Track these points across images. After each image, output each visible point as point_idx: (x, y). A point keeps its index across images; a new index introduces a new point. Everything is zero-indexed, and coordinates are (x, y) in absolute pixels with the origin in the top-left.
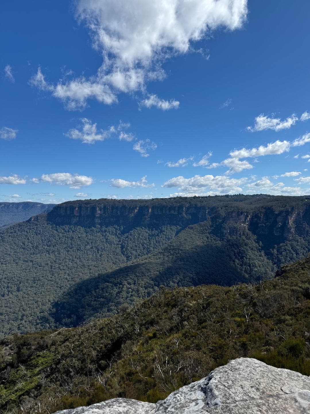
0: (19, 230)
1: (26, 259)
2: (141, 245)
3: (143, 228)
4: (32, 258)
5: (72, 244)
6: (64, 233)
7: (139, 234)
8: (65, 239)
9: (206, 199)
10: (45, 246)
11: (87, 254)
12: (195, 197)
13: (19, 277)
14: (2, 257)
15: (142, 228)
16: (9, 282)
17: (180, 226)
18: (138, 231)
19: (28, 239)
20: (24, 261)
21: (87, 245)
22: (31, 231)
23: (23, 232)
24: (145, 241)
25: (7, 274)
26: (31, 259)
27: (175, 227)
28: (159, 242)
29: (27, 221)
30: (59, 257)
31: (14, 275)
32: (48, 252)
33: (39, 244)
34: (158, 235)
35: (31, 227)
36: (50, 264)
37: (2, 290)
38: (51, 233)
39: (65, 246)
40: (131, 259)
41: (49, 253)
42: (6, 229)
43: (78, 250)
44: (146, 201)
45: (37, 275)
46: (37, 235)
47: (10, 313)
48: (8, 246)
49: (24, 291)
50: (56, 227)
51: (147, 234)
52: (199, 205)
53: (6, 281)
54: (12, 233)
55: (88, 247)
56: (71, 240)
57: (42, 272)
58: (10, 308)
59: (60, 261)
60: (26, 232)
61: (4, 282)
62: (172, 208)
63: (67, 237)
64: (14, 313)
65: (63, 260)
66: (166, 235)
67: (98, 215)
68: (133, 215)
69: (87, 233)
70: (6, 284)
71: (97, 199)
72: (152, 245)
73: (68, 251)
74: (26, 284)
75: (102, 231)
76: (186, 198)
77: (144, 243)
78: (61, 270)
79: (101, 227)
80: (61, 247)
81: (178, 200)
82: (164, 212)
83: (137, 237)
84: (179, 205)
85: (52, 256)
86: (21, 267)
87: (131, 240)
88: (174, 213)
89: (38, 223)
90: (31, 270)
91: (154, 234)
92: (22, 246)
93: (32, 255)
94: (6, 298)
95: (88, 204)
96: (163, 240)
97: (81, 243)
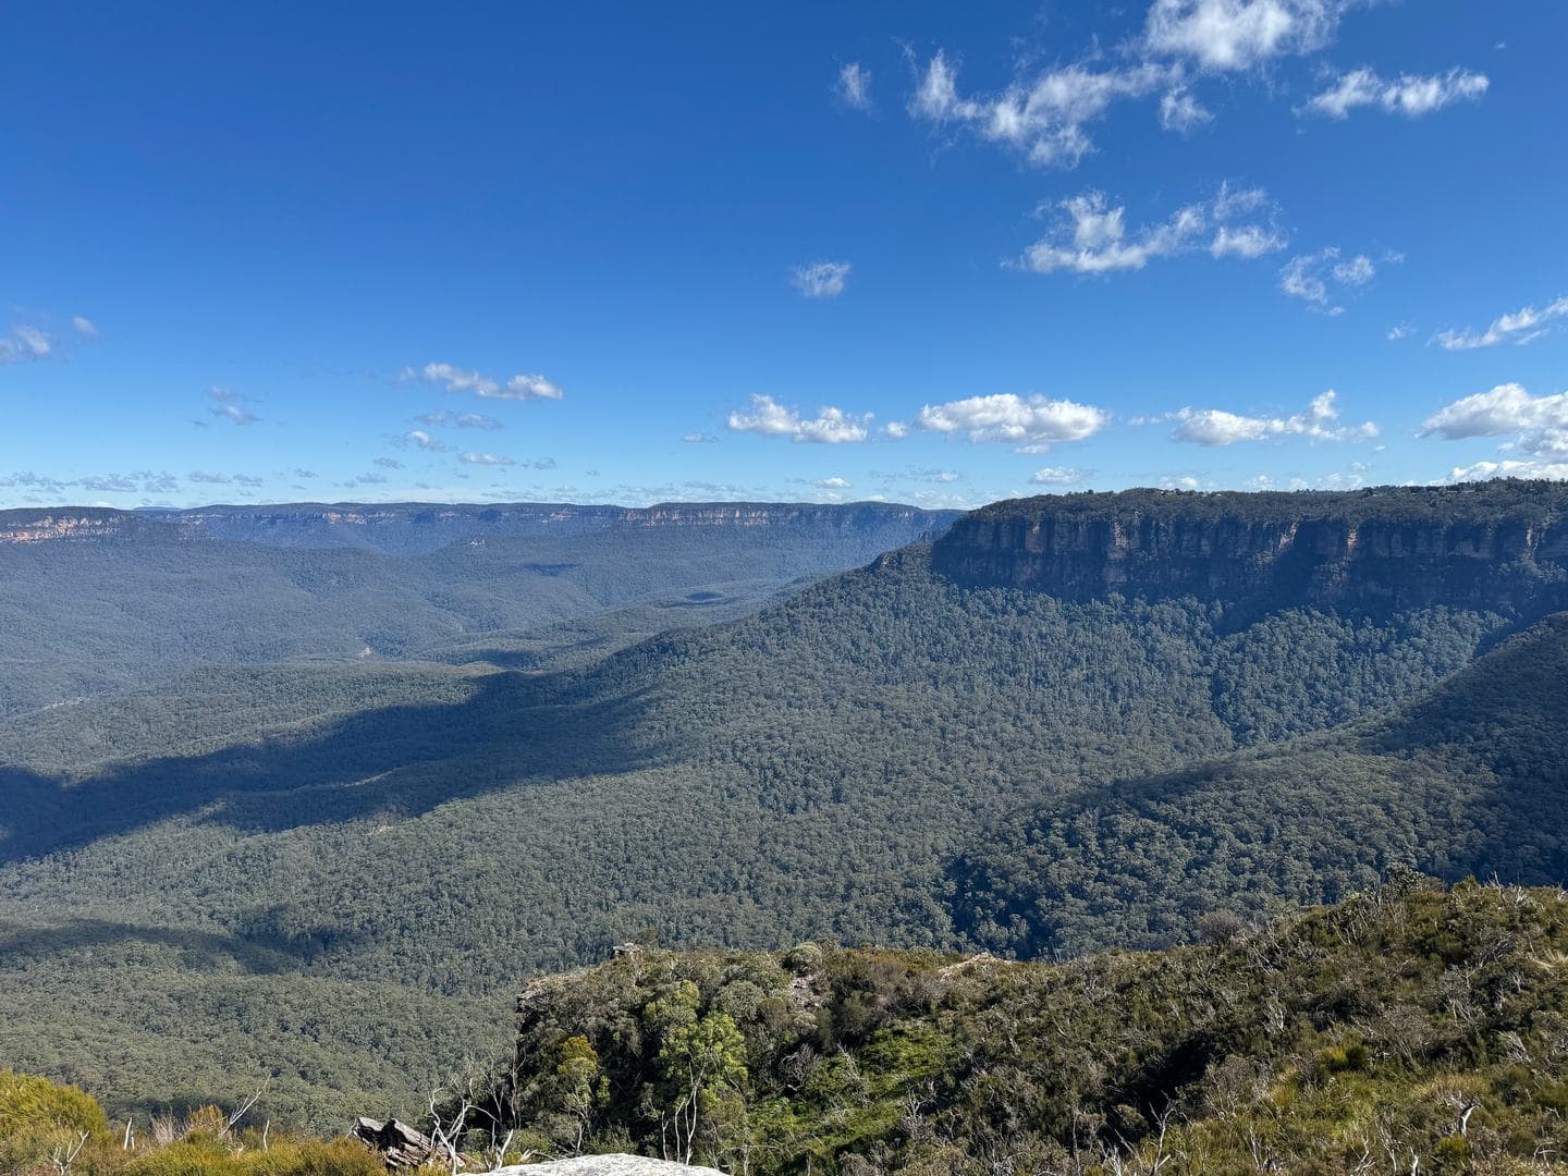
0: (841, 597)
1: (861, 697)
2: (1300, 684)
3: (1317, 613)
4: (881, 694)
5: (1014, 659)
6: (990, 617)
7: (1295, 636)
8: (992, 639)
10: (925, 656)
11: (1071, 700)
13: (840, 756)
15: (1311, 617)
16: (809, 769)
17: (1504, 614)
18: (1289, 626)
19: (870, 630)
20: (857, 703)
21: (1071, 667)
22: (878, 602)
23: (854, 606)
24: (1321, 671)
25: (805, 741)
26: (877, 699)
27: (1475, 616)
28: (1390, 680)
29: (866, 569)
30: (970, 700)
31: (823, 745)
32: (933, 681)
33: (904, 649)
34: (1385, 648)
35: (880, 590)
36: (938, 721)
37: (788, 789)
38: (945, 613)
39: (990, 664)
40: (1253, 737)
41: (934, 684)
42: (803, 593)
44: (1335, 499)
45: (895, 754)
46: (897, 616)
47: (811, 868)
49: (855, 803)
50: (962, 594)
51: (1334, 642)
54: (821, 605)
56: (1012, 642)
57: (913, 746)
59: (974, 714)
60: (865, 605)
61: (794, 763)
62: (1468, 531)
63: (999, 633)
64: (823, 872)
66: (1425, 651)
67: (1116, 556)
68: (1268, 559)
69: (1071, 621)
70: (800, 771)
71: (1117, 491)
72: (1355, 689)
73: (1001, 683)
74: (861, 780)
75: (1132, 618)
77: (1317, 679)
78: (975, 747)
79: (1130, 601)
80: (978, 666)
81: (1499, 493)
82: (1421, 548)
83: (1283, 649)
84: (1501, 517)
85: (946, 695)
86: (848, 723)
87: (1255, 661)
88: (1475, 555)
89: (903, 577)
90: (878, 735)
91: (1368, 644)
92: (849, 651)
93: (880, 687)
94: (799, 819)
95: (1081, 510)
96: (1412, 672)
97: (1050, 658)
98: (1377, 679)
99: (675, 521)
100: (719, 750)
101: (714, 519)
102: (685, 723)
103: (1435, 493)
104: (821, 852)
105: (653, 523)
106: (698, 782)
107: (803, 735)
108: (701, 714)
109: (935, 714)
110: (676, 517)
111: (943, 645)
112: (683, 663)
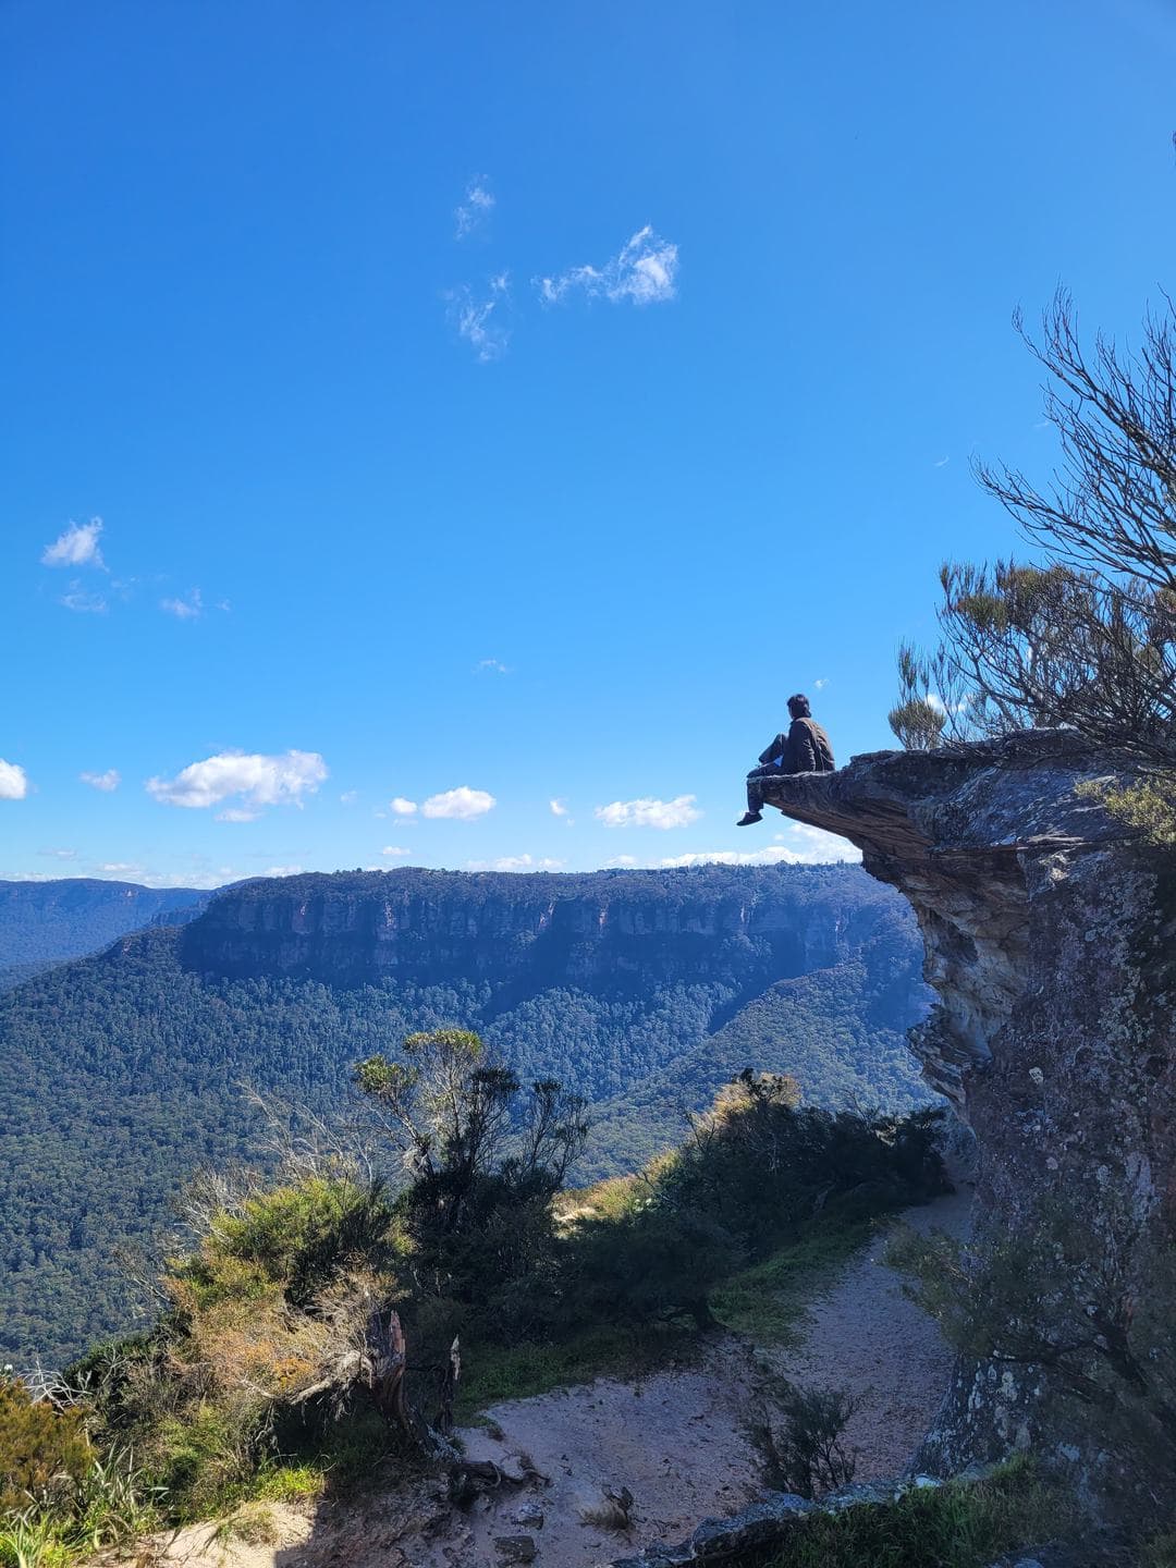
0: (68, 993)
1: (102, 1113)
2: (567, 1060)
3: (577, 990)
4: (127, 1107)
5: (284, 1053)
6: (254, 1008)
7: (558, 1013)
8: (259, 1033)
9: (828, 874)
10: (177, 1058)
12: (782, 867)
13: (80, 1189)
15: (572, 993)
16: (36, 1210)
17: (728, 984)
18: (553, 1003)
19: (108, 1030)
20: (94, 1121)
21: (347, 1058)
22: (118, 997)
23: (86, 1002)
24: (585, 1046)
25: (28, 1176)
26: (123, 1114)
27: (706, 987)
28: (644, 1051)
29: (101, 958)
30: (237, 1104)
31: (58, 1177)
32: (190, 1086)
33: (154, 1051)
34: (636, 1021)
35: (120, 982)
36: (203, 1132)
37: (9, 1240)
38: (202, 1006)
39: (258, 1062)
41: (195, 1090)
42: (16, 989)
43: (311, 1077)
44: (584, 880)
45: (151, 1178)
46: (141, 1013)
47: (49, 1338)
48: (24, 1056)
49: (102, 1245)
50: (220, 983)
51: (593, 1016)
52: (803, 897)
53: (23, 1202)
54: (40, 1004)
56: (282, 1035)
57: (174, 1164)
58: (49, 1320)
59: (244, 1120)
60: (101, 1000)
61: (15, 1205)
62: (693, 910)
63: (266, 1025)
66: (670, 1022)
67: (387, 936)
68: (532, 938)
69: (343, 1008)
70: (24, 1215)
71: (385, 871)
72: (616, 1061)
73: (272, 1083)
74: (112, 1218)
75: (405, 1003)
76: (747, 872)
77: (582, 1053)
79: (402, 985)
80: (244, 1064)
81: (717, 876)
82: (660, 926)
83: (550, 1025)
84: (720, 897)
85: (209, 1100)
86: (86, 1146)
87: (525, 1040)
88: (701, 931)
89: (150, 966)
90: (128, 1157)
91: (621, 1018)
92: (83, 1058)
93: (126, 1098)
94: (28, 1277)
95: (351, 889)
96: (661, 1042)
97: (324, 1050)
98: (633, 1050)
103: (666, 875)
104: (62, 1315)
107: (25, 1168)
109: (198, 1125)
111: (201, 1043)
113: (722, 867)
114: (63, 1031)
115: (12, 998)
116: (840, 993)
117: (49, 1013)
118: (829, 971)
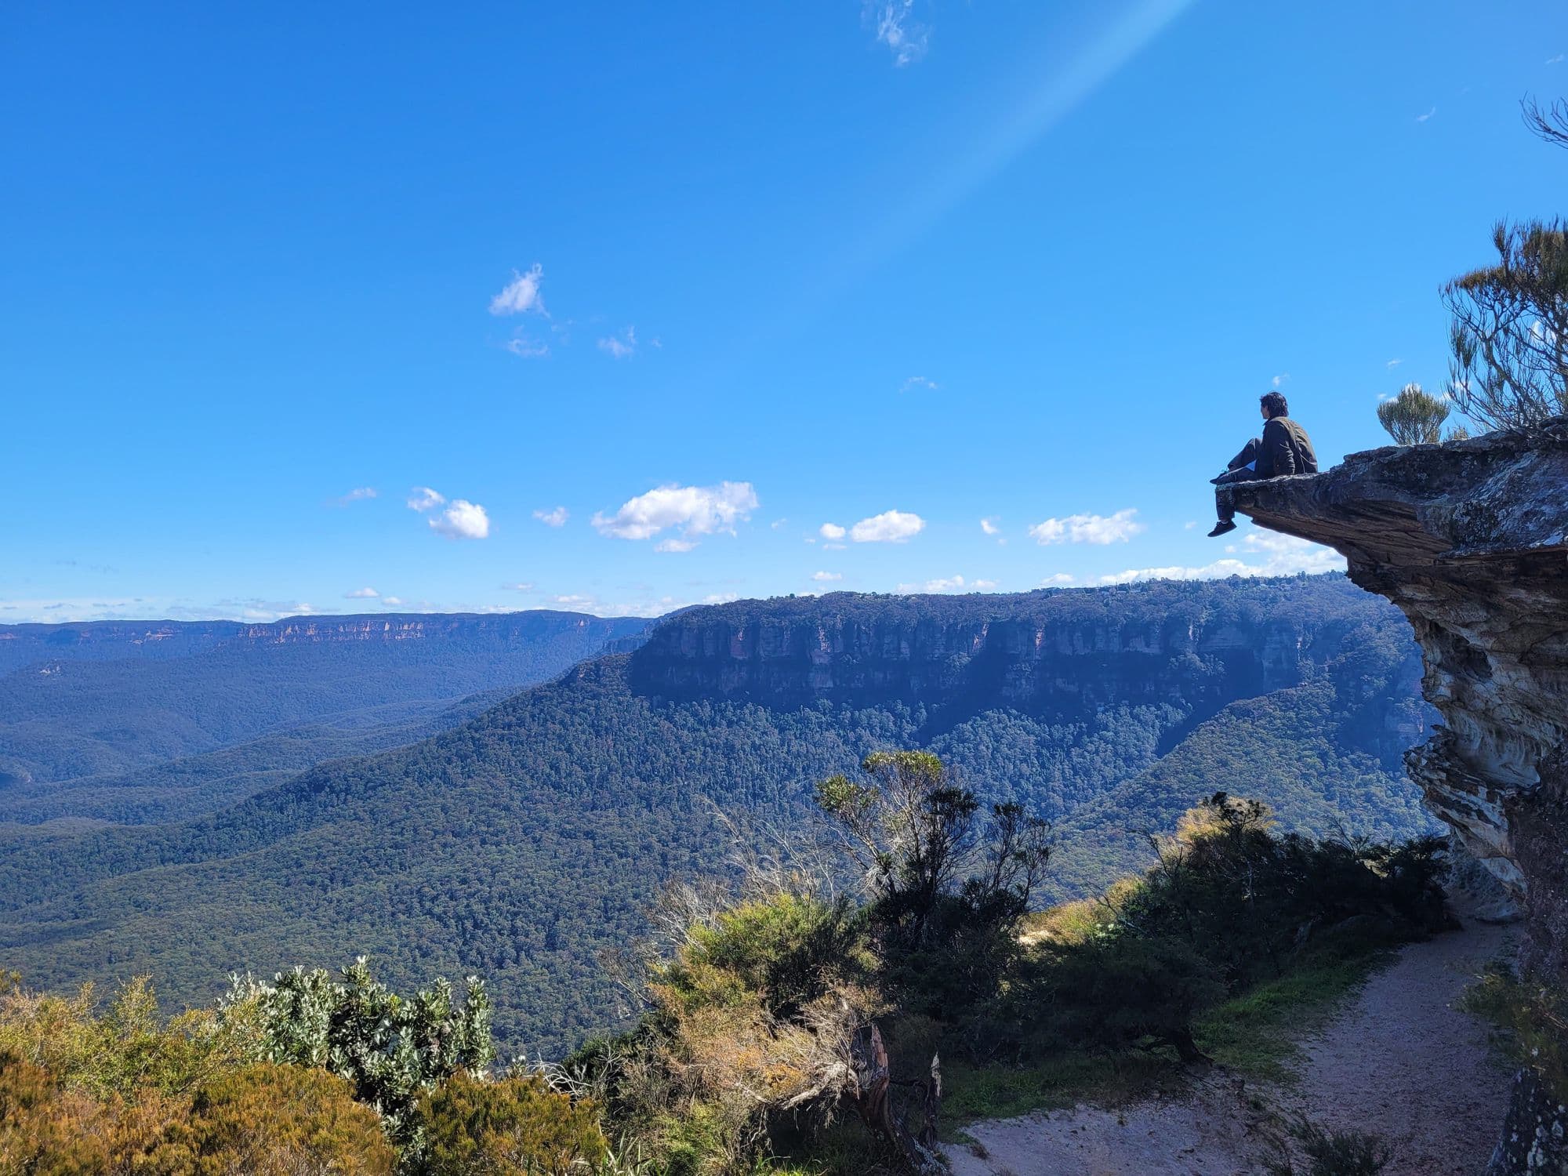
0: (533, 716)
1: (568, 827)
2: (1007, 783)
3: (1014, 711)
4: (590, 821)
5: (729, 773)
6: (699, 730)
7: (996, 735)
8: (705, 753)
9: (1288, 587)
10: (632, 776)
11: (792, 814)
12: (1234, 582)
13: (552, 896)
14: (483, 817)
15: (1009, 715)
16: (516, 914)
17: (1177, 705)
18: (990, 725)
19: (569, 750)
20: (561, 834)
21: (788, 778)
22: (577, 720)
23: (549, 725)
24: (1025, 769)
25: (508, 883)
26: (586, 828)
27: (1153, 709)
28: (1087, 773)
29: (561, 683)
30: (688, 821)
31: (533, 884)
32: (644, 803)
33: (610, 770)
34: (1077, 743)
35: (578, 706)
36: (657, 846)
37: (494, 940)
38: (651, 728)
39: (705, 781)
40: (971, 838)
41: (649, 806)
42: (488, 713)
43: (755, 796)
44: (1019, 600)
45: (614, 887)
46: (598, 734)
47: (532, 1030)
48: (499, 774)
49: (575, 948)
50: (667, 706)
51: (1032, 738)
52: (1258, 613)
53: (505, 906)
54: (509, 726)
55: (793, 786)
56: (726, 756)
57: (633, 876)
58: (531, 1014)
59: (695, 835)
60: (562, 723)
61: (497, 909)
62: (1136, 628)
63: (711, 746)
64: (546, 1032)
65: (705, 834)
66: (1114, 743)
67: (822, 660)
68: (966, 660)
69: (782, 730)
70: (506, 918)
71: (817, 595)
72: (1058, 784)
73: (719, 800)
74: (581, 923)
75: (841, 725)
76: (1196, 587)
77: (1021, 776)
78: (700, 872)
79: (837, 708)
80: (692, 783)
81: (1161, 593)
82: (1100, 645)
83: (987, 748)
84: (1165, 615)
85: (662, 817)
86: (555, 857)
87: (962, 762)
88: (1146, 650)
89: (602, 691)
90: (593, 868)
91: (1062, 740)
92: (549, 775)
93: (588, 813)
94: (512, 974)
95: (785, 614)
96: (1106, 764)
97: (766, 770)
98: (1076, 773)
99: (310, 636)
100: (401, 902)
101: (359, 633)
102: (355, 874)
103: (1106, 593)
104: (542, 1010)
105: (283, 641)
106: (382, 942)
107: (504, 875)
108: (375, 861)
109: (653, 839)
110: (311, 632)
111: (652, 763)
112: (345, 801)
113: (1167, 584)
114: (531, 750)
115: (486, 720)
116: (1305, 713)
117: (518, 735)
118: (1292, 691)
